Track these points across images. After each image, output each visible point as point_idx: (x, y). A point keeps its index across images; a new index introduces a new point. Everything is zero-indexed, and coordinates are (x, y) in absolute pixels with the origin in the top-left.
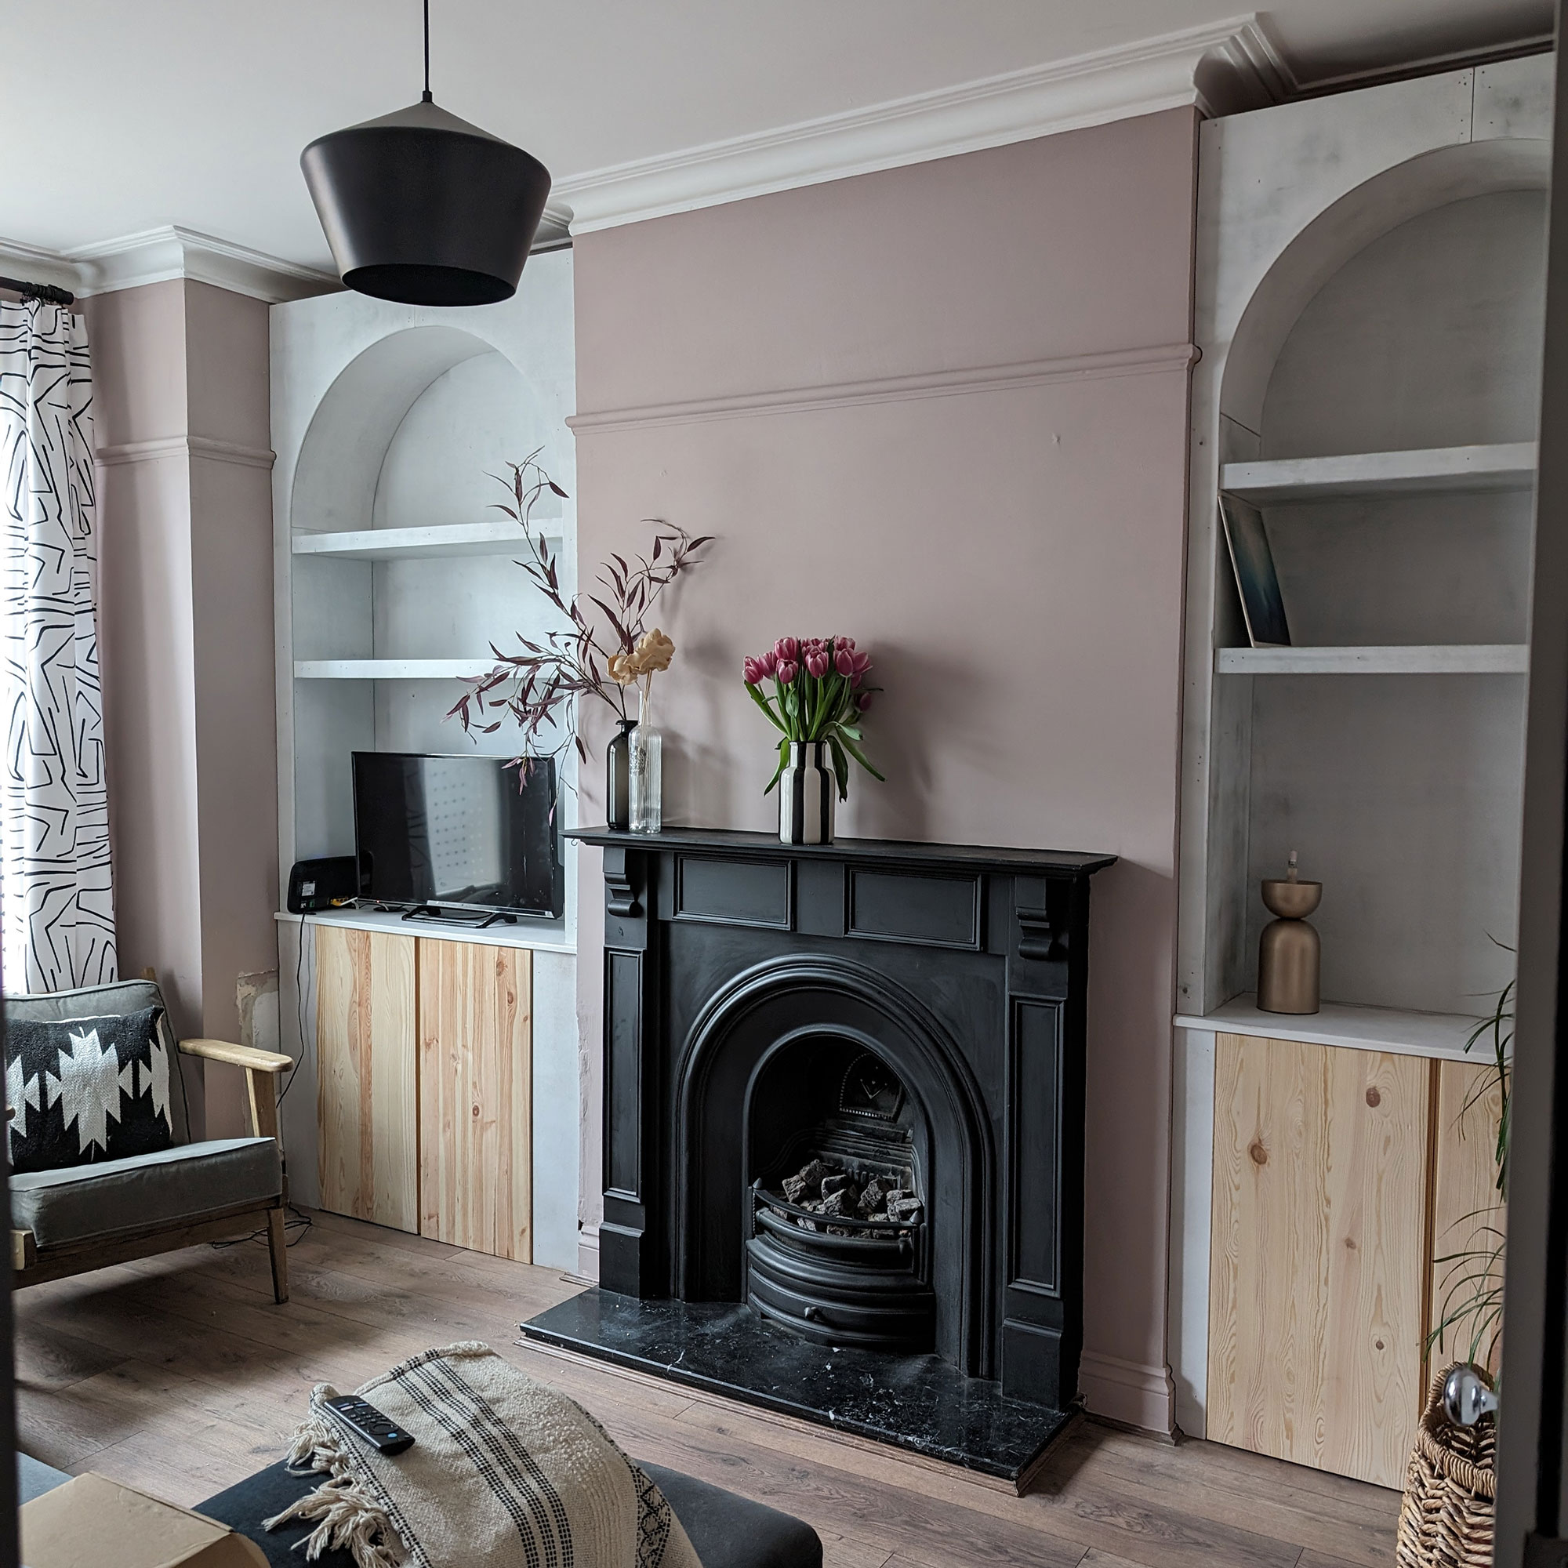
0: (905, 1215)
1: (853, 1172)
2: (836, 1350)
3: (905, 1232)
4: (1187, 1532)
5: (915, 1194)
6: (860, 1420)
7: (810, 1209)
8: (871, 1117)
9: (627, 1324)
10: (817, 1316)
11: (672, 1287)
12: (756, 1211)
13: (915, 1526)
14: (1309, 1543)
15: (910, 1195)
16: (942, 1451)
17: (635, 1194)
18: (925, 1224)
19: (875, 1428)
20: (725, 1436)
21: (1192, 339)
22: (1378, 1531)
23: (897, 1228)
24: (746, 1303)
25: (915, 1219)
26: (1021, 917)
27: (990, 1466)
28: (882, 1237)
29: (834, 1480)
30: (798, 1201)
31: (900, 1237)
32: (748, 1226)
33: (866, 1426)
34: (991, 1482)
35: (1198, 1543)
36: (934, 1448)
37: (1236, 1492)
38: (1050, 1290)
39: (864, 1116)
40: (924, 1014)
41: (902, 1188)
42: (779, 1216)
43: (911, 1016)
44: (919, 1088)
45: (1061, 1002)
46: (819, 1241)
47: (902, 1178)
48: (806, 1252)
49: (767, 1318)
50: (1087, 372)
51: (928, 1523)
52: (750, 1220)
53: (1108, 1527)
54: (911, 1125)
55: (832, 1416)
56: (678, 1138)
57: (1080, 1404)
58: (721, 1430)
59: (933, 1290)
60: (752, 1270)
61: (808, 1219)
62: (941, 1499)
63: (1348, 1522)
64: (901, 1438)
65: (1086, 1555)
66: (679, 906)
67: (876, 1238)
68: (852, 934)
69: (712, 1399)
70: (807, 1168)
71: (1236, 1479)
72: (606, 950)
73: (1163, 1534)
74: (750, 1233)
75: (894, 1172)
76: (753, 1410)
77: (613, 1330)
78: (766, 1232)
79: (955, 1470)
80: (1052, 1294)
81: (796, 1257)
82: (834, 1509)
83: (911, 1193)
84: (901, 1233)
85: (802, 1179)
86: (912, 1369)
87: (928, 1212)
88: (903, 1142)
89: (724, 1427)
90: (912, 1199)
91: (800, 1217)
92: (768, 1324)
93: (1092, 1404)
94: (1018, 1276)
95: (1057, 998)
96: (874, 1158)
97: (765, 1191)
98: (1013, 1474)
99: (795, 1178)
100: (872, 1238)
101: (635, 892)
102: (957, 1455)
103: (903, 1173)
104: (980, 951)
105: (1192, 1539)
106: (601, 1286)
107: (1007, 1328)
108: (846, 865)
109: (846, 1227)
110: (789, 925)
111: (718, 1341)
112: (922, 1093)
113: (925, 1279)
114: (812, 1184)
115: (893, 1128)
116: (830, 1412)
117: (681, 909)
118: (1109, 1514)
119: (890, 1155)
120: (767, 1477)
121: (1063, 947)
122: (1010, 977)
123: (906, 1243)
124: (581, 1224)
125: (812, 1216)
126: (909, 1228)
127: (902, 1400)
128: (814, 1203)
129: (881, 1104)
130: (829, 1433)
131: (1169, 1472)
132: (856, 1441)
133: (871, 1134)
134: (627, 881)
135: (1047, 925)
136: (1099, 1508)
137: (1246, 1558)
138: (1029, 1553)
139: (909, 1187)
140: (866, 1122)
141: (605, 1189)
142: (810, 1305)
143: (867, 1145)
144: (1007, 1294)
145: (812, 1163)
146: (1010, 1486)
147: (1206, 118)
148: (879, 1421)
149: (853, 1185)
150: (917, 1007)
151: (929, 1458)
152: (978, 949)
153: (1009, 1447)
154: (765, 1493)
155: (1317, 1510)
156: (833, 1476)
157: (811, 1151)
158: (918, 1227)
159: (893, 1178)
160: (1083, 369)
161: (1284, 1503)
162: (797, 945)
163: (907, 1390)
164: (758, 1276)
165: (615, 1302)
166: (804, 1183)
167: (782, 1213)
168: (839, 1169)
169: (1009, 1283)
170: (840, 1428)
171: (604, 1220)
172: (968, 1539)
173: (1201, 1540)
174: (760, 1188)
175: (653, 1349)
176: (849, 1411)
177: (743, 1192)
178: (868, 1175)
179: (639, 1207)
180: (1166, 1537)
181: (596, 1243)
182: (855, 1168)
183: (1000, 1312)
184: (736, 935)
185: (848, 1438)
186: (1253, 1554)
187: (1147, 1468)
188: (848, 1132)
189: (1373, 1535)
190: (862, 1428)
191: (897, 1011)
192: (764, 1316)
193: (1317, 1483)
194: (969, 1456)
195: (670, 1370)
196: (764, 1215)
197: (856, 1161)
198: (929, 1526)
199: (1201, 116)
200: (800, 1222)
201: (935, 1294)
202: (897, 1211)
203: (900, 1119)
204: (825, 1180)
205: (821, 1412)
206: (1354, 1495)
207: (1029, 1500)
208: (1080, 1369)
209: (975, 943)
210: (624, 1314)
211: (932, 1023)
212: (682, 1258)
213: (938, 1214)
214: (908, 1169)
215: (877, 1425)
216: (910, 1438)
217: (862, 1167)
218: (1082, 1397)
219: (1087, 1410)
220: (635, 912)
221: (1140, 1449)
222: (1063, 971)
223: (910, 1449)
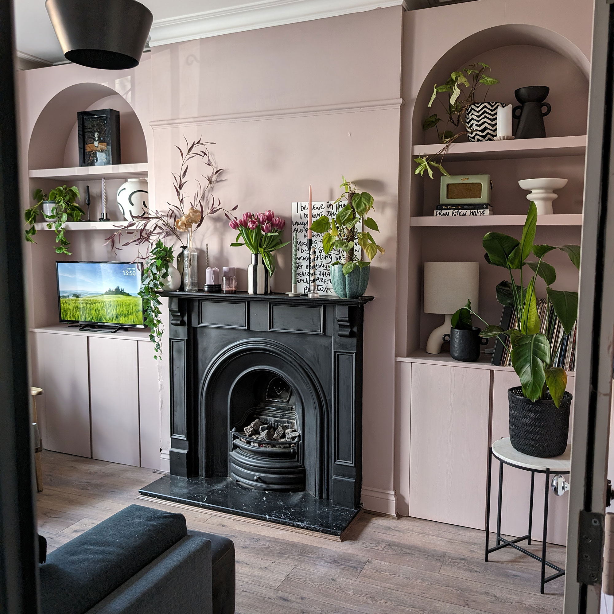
0: (293, 438)
1: (272, 423)
2: (267, 492)
3: (293, 445)
4: (404, 550)
5: (296, 430)
6: (279, 518)
7: (255, 438)
8: (278, 402)
9: (183, 487)
10: (259, 480)
11: (200, 473)
12: (233, 440)
13: (302, 556)
14: (448, 550)
15: (295, 431)
16: (311, 527)
17: (184, 436)
18: (301, 441)
19: (285, 520)
20: (225, 528)
21: (402, 97)
22: (473, 544)
23: (290, 444)
24: (230, 477)
25: (297, 440)
26: (339, 321)
27: (330, 531)
28: (285, 448)
29: (270, 541)
30: (250, 436)
31: (291, 447)
32: (230, 446)
33: (281, 519)
34: (330, 537)
35: (409, 554)
36: (308, 526)
37: (421, 534)
38: (350, 463)
39: (276, 401)
40: (301, 360)
41: (291, 428)
42: (243, 442)
43: (296, 361)
44: (298, 388)
45: (354, 353)
46: (260, 451)
47: (291, 424)
48: (254, 455)
49: (239, 482)
50: (362, 108)
51: (307, 554)
52: (231, 444)
53: (376, 550)
54: (295, 404)
55: (268, 517)
56: (201, 412)
57: (362, 506)
58: (223, 526)
59: (304, 467)
60: (232, 464)
61: (255, 442)
62: (312, 545)
63: (461, 542)
64: (295, 523)
65: (368, 561)
66: (200, 320)
67: (282, 448)
68: (272, 330)
69: (219, 514)
70: (254, 423)
71: (421, 529)
72: (170, 339)
73: (396, 551)
74: (231, 449)
75: (288, 422)
76: (236, 517)
77: (176, 490)
78: (237, 448)
79: (316, 534)
80: (351, 465)
81: (249, 457)
82: (271, 552)
83: (295, 430)
84: (292, 445)
85: (252, 427)
86: (297, 497)
87: (302, 437)
88: (291, 410)
89: (225, 524)
90: (296, 432)
91: (252, 442)
92: (239, 485)
93: (366, 506)
94: (338, 459)
95: (352, 352)
96: (280, 417)
97: (237, 432)
98: (339, 534)
99: (249, 427)
100: (280, 448)
101: (182, 316)
102: (317, 528)
103: (291, 423)
104: (323, 335)
105: (407, 552)
106: (171, 473)
107: (334, 479)
108: (269, 303)
109: (270, 444)
110: (246, 327)
111: (220, 492)
112: (300, 391)
113: (301, 463)
114: (256, 429)
115: (287, 405)
116: (267, 516)
117: (201, 322)
118: (375, 545)
119: (286, 416)
120: (244, 542)
121: (354, 332)
122: (334, 344)
123: (294, 450)
124: (161, 450)
125: (257, 441)
126: (295, 444)
127: (295, 509)
128: (257, 436)
129: (282, 396)
130: (267, 524)
131: (396, 529)
132: (277, 526)
133: (279, 408)
134: (179, 311)
135: (348, 324)
136: (371, 544)
137: (426, 557)
138: (347, 562)
139: (294, 428)
140: (277, 404)
141: (171, 435)
142: (256, 476)
143: (278, 413)
144: (334, 466)
145: (256, 421)
146: (338, 538)
147: (406, 11)
148: (286, 518)
149: (271, 429)
150: (298, 357)
151: (306, 530)
152: (322, 334)
153: (337, 524)
154: (243, 548)
155: (450, 538)
156: (269, 539)
157: (255, 416)
158: (298, 443)
159: (288, 425)
160: (361, 107)
161: (439, 537)
162: (249, 335)
163: (296, 506)
164: (235, 466)
165: (177, 479)
166: (253, 429)
167: (244, 440)
168: (266, 422)
169: (335, 462)
170: (271, 521)
171: (172, 447)
172: (323, 559)
173: (409, 552)
174: (235, 432)
175: (194, 496)
176: (274, 515)
177: (228, 433)
178: (278, 424)
179: (186, 442)
180: (397, 552)
181: (168, 457)
182: (273, 421)
183: (331, 473)
184: (225, 332)
185: (274, 525)
186: (429, 556)
187: (388, 528)
188: (270, 408)
189: (471, 546)
190: (280, 521)
191: (290, 359)
192: (237, 481)
193: (451, 528)
194: (322, 528)
195: (202, 504)
196: (237, 442)
197: (273, 419)
198: (308, 555)
199: (404, 10)
200: (252, 444)
201: (305, 469)
202: (290, 437)
203: (290, 402)
204: (261, 427)
205: (263, 516)
206: (462, 532)
207: (346, 542)
208: (361, 493)
209: (320, 332)
210: (181, 484)
211: (304, 364)
212: (204, 461)
213: (306, 438)
214: (294, 421)
215: (285, 519)
216: (299, 523)
217: (275, 421)
218: (362, 504)
219: (364, 508)
220: (182, 324)
221: (385, 521)
222: (354, 341)
223: (299, 527)
